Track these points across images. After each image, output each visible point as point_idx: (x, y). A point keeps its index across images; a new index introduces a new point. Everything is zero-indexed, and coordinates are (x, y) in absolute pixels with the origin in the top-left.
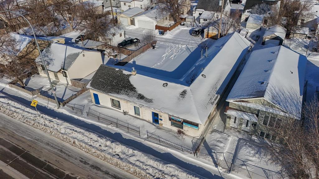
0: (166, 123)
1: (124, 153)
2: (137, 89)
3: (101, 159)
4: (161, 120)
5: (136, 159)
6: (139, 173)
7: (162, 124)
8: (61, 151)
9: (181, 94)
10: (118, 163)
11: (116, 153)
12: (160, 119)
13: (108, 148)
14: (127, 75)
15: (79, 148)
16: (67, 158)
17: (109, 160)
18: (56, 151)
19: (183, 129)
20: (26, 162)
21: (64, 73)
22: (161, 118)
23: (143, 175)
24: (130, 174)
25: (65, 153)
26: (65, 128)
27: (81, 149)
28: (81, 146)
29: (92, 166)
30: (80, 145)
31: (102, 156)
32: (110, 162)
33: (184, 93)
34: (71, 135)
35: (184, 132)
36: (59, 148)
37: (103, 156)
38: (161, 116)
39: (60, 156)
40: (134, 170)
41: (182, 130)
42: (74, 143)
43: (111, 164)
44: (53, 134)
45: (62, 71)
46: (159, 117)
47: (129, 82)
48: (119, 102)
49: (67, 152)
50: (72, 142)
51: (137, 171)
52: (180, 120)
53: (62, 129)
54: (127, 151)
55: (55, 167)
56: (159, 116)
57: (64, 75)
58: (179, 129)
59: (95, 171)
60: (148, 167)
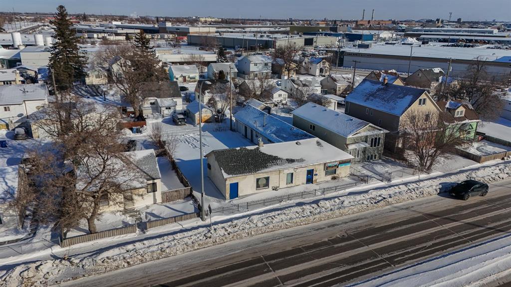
0: (321, 177)
2: (280, 157)
7: (316, 180)
12: (315, 175)
14: (255, 150)
19: (336, 174)
21: (150, 186)
38: (316, 171)
47: (264, 154)
48: (267, 178)
52: (335, 164)
57: (151, 189)
58: (333, 175)
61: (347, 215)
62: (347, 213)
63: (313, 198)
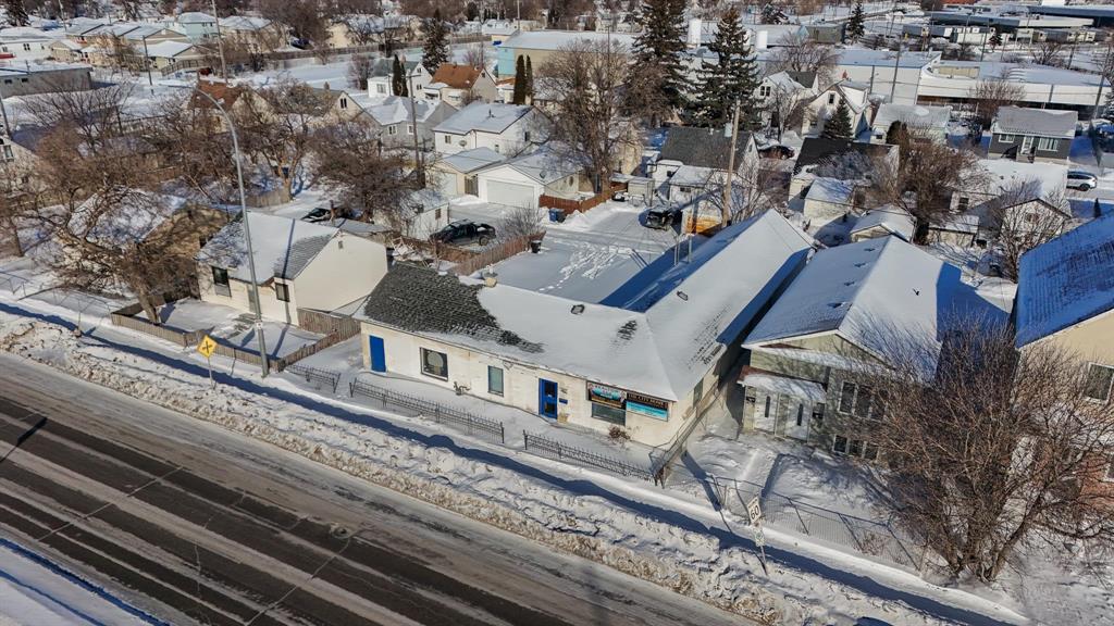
0: (576, 410)
1: (463, 474)
2: (498, 321)
3: (396, 489)
4: (565, 402)
5: (495, 486)
6: (505, 519)
7: (565, 417)
8: (281, 469)
9: (621, 332)
10: (447, 496)
11: (440, 474)
12: (562, 401)
13: (416, 462)
14: (470, 288)
15: (332, 466)
16: (299, 485)
17: (419, 491)
18: (265, 469)
19: (624, 425)
20: (183, 491)
21: (281, 289)
22: (566, 397)
23: (517, 523)
24: (478, 522)
25: (291, 475)
26: (291, 416)
27: (337, 467)
28: (338, 460)
29: (372, 504)
30: (335, 455)
31: (399, 482)
32: (424, 495)
33: (628, 330)
34: (308, 434)
35: (628, 433)
36: (275, 465)
37: (402, 480)
38: (564, 391)
39: (277, 481)
40: (491, 511)
41: (622, 428)
42: (318, 451)
43: (425, 500)
44: (253, 433)
45: (277, 284)
46: (560, 395)
47: (477, 303)
48: (444, 357)
49: (297, 474)
50: (312, 450)
51: (499, 513)
52: (618, 394)
53: (282, 421)
54: (470, 469)
55: (267, 504)
56: (559, 392)
57: (282, 295)
58: (615, 425)
59: (380, 513)
60: (529, 504)
61: (452, 509)
62: (457, 507)
63: (486, 445)
